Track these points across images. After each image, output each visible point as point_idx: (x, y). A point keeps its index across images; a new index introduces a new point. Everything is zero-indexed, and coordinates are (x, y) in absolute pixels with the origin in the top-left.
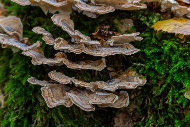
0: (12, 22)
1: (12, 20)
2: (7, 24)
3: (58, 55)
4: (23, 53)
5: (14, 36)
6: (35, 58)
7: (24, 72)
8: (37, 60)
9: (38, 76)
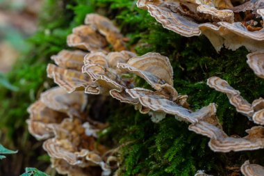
0: (154, 64)
1: (154, 61)
2: (146, 68)
3: (254, 132)
4: (191, 128)
5: (163, 92)
6: (216, 137)
7: (183, 160)
8: (218, 142)
9: (209, 168)
